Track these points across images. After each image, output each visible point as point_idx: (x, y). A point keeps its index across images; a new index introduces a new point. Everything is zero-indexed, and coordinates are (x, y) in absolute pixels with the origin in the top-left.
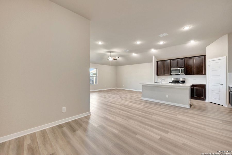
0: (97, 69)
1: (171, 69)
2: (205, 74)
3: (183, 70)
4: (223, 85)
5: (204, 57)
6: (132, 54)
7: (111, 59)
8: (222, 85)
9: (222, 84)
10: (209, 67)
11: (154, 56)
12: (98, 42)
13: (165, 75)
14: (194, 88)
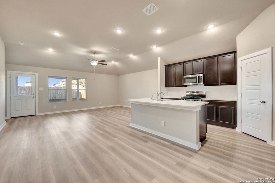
0: (86, 79)
1: (185, 77)
2: (235, 83)
3: (202, 78)
4: (266, 104)
5: (233, 54)
6: (128, 55)
7: (94, 63)
8: (265, 102)
9: (264, 100)
10: (241, 70)
11: (160, 57)
12: (53, 32)
13: (175, 87)
14: (217, 107)
